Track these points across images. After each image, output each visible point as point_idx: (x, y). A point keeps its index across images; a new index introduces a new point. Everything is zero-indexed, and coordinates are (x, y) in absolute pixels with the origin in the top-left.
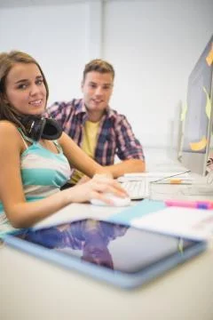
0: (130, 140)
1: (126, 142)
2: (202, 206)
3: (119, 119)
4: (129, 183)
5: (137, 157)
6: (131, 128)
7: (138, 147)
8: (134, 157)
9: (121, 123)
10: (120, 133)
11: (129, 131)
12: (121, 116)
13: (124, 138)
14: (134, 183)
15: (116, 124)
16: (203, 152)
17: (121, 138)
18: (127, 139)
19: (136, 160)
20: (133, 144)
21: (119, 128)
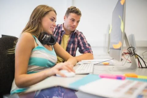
0: (86, 44)
1: (84, 45)
2: (119, 78)
3: (79, 34)
4: (84, 65)
5: (89, 52)
6: (85, 38)
7: (89, 47)
8: (88, 52)
9: (80, 36)
10: (80, 40)
11: (85, 40)
12: (80, 32)
13: (83, 43)
14: (86, 64)
15: (78, 36)
16: (120, 49)
17: (81, 43)
18: (84, 43)
19: (89, 54)
20: (87, 46)
21: (79, 38)
